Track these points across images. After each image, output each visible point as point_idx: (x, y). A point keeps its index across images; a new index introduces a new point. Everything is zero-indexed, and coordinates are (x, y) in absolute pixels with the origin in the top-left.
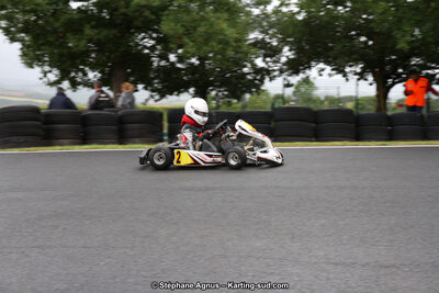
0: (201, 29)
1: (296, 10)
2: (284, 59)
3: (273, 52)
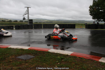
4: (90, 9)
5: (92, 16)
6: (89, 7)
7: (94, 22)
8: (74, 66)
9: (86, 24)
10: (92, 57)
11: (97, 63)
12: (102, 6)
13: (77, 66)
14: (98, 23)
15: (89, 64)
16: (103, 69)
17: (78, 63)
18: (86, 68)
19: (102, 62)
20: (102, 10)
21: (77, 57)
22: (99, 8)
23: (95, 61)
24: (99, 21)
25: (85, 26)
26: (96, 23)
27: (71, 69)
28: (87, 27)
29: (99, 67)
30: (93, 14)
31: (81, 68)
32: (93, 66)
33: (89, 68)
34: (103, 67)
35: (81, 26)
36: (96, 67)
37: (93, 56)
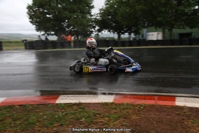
0: (79, 23)
1: (99, 17)
2: (96, 29)
3: (94, 27)
4: (29, 11)
5: (34, 26)
6: (27, 8)
7: (39, 36)
8: (11, 124)
9: (26, 40)
10: (44, 99)
11: (53, 108)
12: (48, 7)
13: (17, 122)
14: (46, 39)
15: (40, 112)
16: (63, 113)
17: (18, 117)
18: (35, 121)
19: (61, 104)
20: (51, 16)
21: (14, 106)
22: (45, 11)
23: (49, 104)
24: (48, 35)
25: (23, 44)
26: (43, 38)
27: (5, 131)
28: (28, 47)
29: (57, 113)
30: (36, 22)
31: (26, 123)
32: (47, 113)
33: (40, 120)
34: (63, 110)
35: (14, 46)
36: (53, 113)
37: (45, 97)
